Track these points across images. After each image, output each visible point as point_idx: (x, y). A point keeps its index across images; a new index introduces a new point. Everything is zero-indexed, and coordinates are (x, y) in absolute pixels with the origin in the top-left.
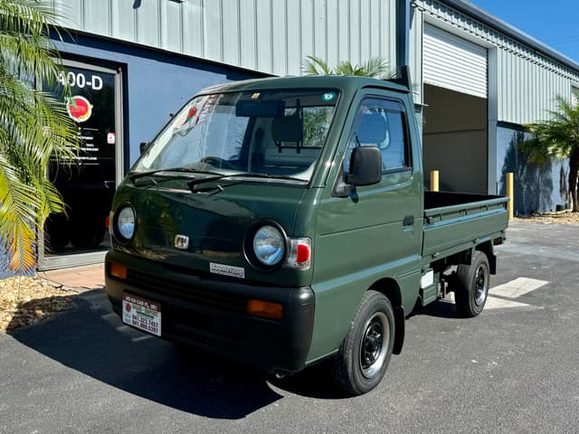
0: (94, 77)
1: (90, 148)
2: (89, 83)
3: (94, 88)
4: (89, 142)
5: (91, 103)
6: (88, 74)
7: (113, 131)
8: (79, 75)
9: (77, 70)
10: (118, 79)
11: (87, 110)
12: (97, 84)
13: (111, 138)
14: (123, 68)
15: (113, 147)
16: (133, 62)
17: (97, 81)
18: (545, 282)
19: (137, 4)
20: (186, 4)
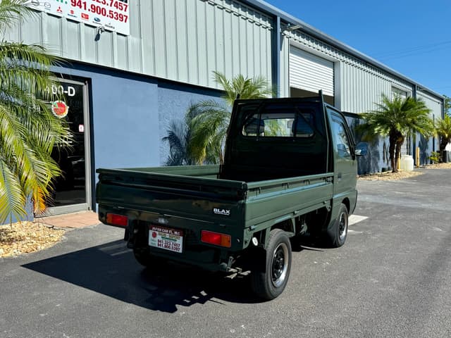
0: (69, 88)
2: (66, 92)
3: (69, 95)
4: (67, 131)
5: (68, 105)
6: (65, 86)
7: (83, 123)
8: (60, 86)
9: (58, 83)
10: (85, 89)
11: (65, 110)
12: (72, 92)
13: (81, 128)
14: (89, 81)
15: (83, 134)
16: (95, 77)
17: (71, 90)
18: (366, 217)
19: (97, 38)
20: (130, 38)
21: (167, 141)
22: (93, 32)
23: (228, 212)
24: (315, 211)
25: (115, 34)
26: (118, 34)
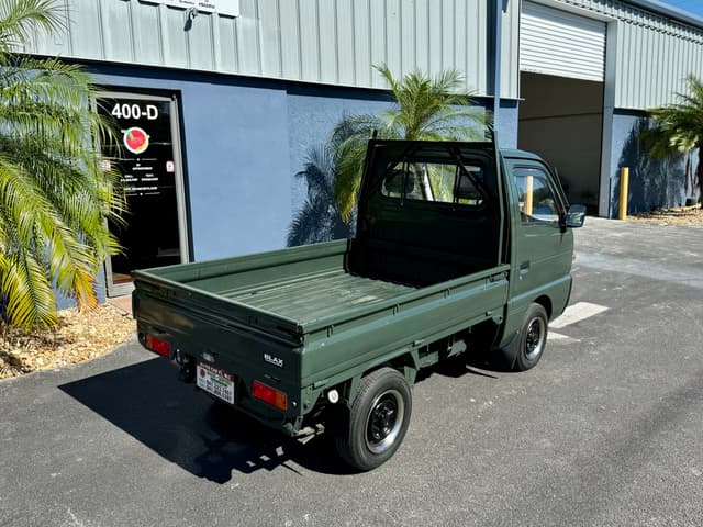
0: (149, 107)
1: (150, 178)
2: (144, 114)
3: (150, 117)
4: (149, 172)
5: (148, 133)
6: (143, 105)
7: (172, 159)
8: (134, 106)
9: (131, 102)
10: (173, 106)
11: (144, 141)
12: (152, 113)
13: (170, 167)
14: (178, 94)
15: (172, 175)
16: (187, 88)
17: (152, 111)
18: (604, 308)
19: (188, 26)
20: (240, 20)
21: (304, 179)
22: (181, 17)
23: (281, 362)
24: (468, 329)
25: (216, 17)
26: (221, 15)
